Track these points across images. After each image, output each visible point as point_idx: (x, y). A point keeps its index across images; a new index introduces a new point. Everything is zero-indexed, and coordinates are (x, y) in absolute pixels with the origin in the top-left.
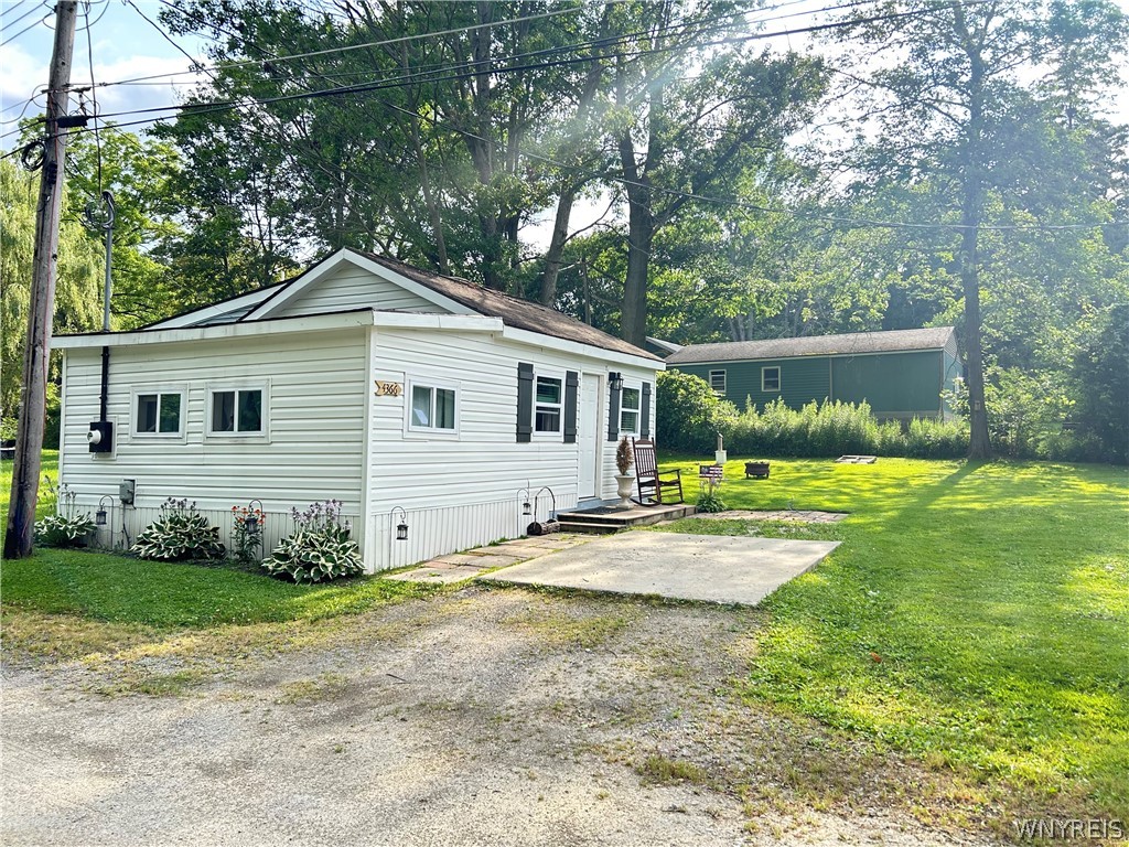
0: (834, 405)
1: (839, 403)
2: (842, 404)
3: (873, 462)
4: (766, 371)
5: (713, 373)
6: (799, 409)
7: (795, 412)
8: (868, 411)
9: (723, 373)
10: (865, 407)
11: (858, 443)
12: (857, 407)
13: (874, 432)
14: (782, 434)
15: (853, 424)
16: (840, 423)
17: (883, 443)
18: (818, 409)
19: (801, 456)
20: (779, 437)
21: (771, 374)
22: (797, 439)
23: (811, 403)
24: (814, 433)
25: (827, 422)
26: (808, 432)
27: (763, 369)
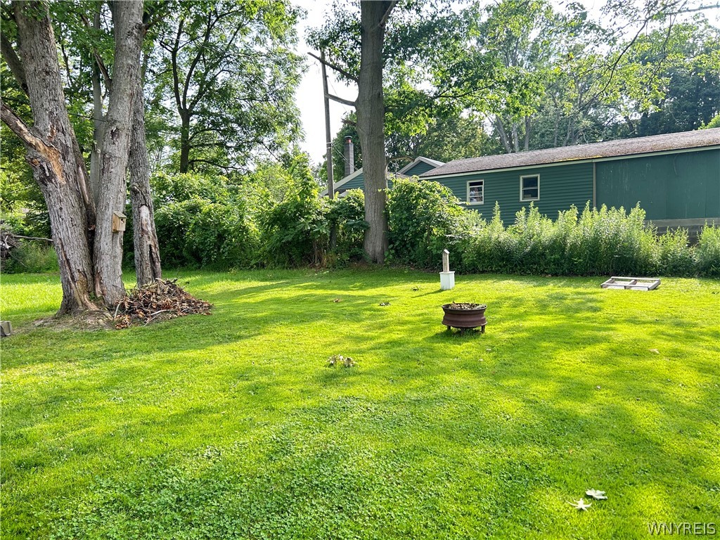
0: (599, 211)
1: (604, 207)
2: (609, 209)
3: (655, 288)
4: (524, 179)
5: (471, 184)
6: (554, 218)
7: (550, 221)
8: (642, 218)
9: (481, 183)
10: (638, 213)
11: (631, 259)
12: (628, 213)
13: (650, 245)
14: (534, 249)
15: (623, 236)
16: (607, 233)
17: (664, 257)
18: (579, 217)
19: (556, 274)
20: (531, 251)
21: (530, 182)
22: (552, 253)
23: (569, 209)
24: (574, 246)
25: (590, 234)
26: (566, 245)
27: (521, 177)
